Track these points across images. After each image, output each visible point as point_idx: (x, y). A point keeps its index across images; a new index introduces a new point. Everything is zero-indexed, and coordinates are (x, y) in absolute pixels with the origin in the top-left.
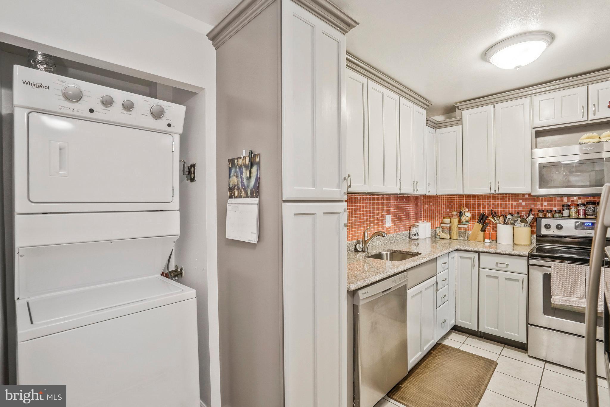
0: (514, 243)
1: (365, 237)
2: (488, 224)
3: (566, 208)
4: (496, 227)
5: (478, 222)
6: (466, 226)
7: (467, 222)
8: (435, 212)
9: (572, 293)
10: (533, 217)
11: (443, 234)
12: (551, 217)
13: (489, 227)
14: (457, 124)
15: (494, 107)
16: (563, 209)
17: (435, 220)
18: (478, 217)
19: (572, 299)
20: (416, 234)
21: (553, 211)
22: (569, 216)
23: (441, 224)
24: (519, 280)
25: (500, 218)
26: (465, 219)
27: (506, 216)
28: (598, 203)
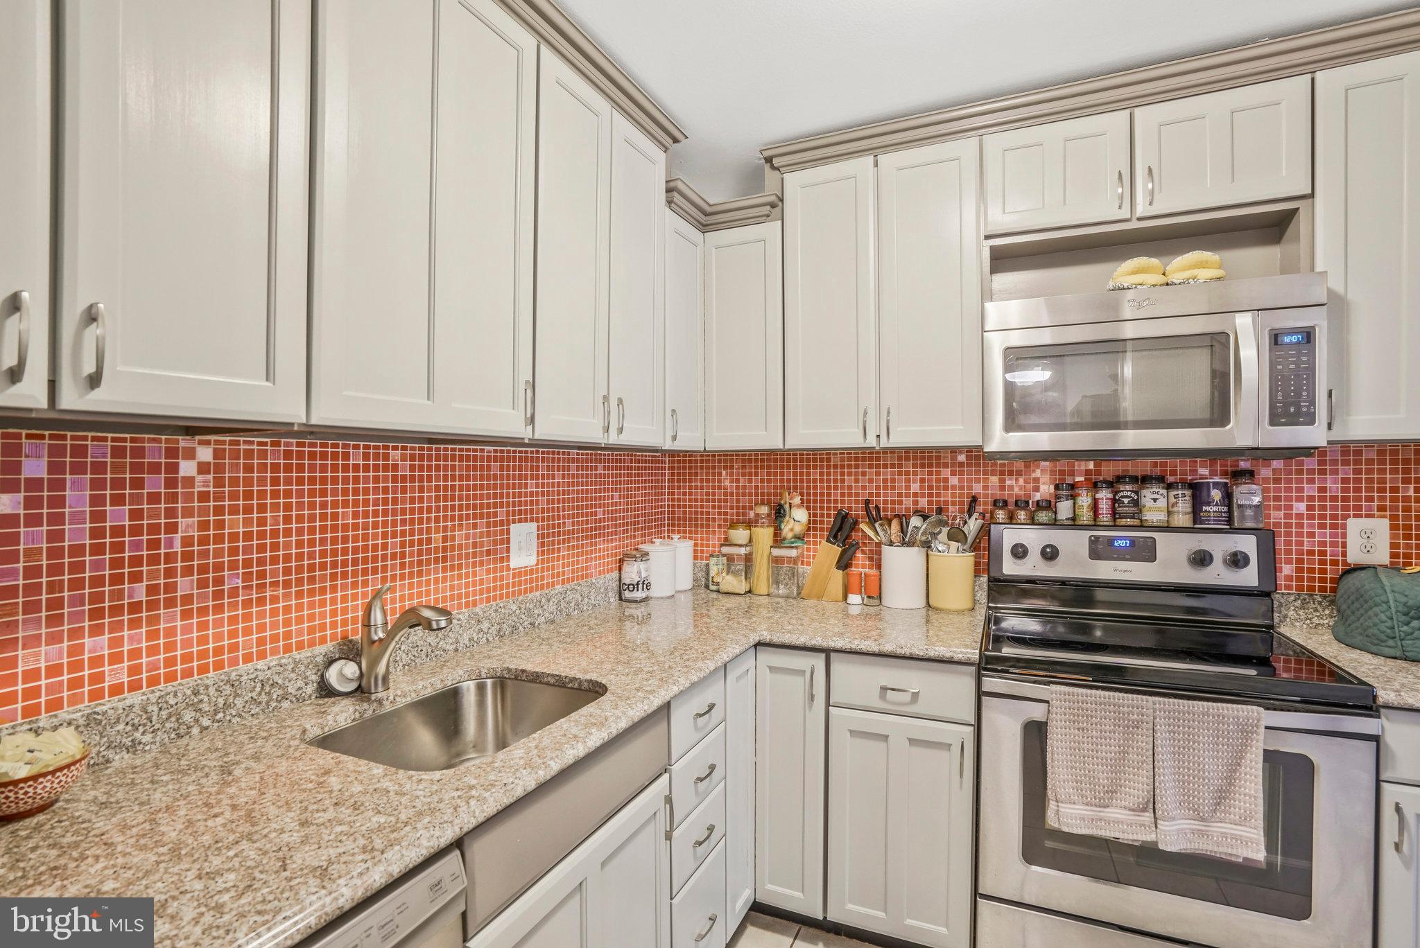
0: (931, 605)
1: (373, 628)
2: (858, 543)
3: (1065, 493)
4: (879, 553)
5: (828, 541)
6: (793, 553)
7: (798, 538)
8: (708, 507)
9: (1112, 793)
10: (980, 522)
11: (729, 578)
12: (1028, 522)
13: (859, 555)
14: (768, 216)
15: (876, 165)
16: (1058, 498)
17: (708, 533)
18: (828, 523)
19: (1113, 813)
20: (638, 584)
21: (1030, 502)
22: (1074, 519)
23: (722, 545)
24: (950, 745)
25: (890, 526)
26: (792, 530)
27: (908, 518)
28: (1144, 480)
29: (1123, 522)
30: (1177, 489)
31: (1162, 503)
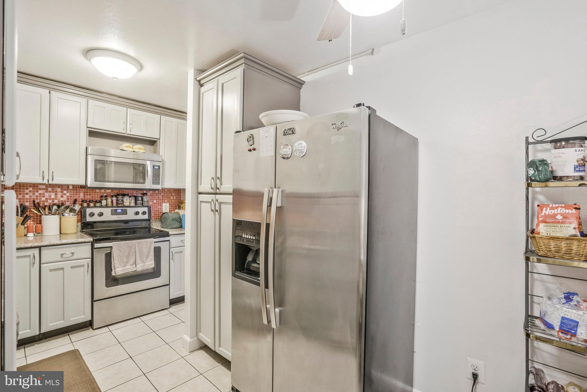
0: (60, 233)
3: (104, 198)
4: (41, 219)
9: (127, 263)
12: (94, 206)
15: (50, 93)
21: (94, 201)
22: (107, 205)
24: (84, 265)
25: (45, 210)
28: (124, 195)
29: (119, 205)
30: (132, 197)
31: (128, 201)
